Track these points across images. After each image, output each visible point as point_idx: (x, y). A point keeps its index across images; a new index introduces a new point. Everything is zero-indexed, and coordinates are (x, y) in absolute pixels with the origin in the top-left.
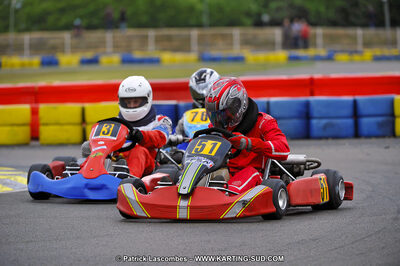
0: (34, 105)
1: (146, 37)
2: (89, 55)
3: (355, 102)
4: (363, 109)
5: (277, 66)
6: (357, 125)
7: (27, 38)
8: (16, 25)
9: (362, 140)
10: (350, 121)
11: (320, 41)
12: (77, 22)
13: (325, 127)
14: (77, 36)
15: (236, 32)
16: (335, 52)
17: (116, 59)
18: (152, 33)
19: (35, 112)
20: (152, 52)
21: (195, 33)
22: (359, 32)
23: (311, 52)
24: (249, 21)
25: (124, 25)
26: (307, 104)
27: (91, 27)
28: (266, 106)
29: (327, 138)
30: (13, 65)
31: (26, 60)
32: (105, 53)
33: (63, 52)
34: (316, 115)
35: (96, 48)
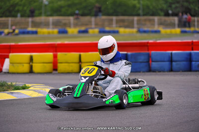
0: (55, 53)
1: (112, 20)
2: (83, 28)
5: (176, 35)
7: (51, 19)
8: (45, 13)
11: (196, 23)
12: (77, 12)
13: (198, 66)
14: (77, 19)
15: (156, 18)
17: (97, 30)
18: (114, 18)
19: (55, 57)
20: (114, 27)
21: (136, 18)
23: (192, 29)
24: (162, 13)
25: (100, 14)
26: (190, 54)
27: (84, 15)
28: (170, 55)
30: (43, 33)
31: (50, 30)
32: (91, 28)
33: (70, 27)
34: (194, 60)
35: (86, 25)
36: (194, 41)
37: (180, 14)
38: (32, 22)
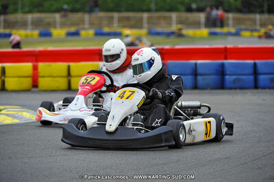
0: (35, 64)
1: (112, 18)
2: (73, 29)
3: (255, 64)
4: (260, 69)
5: (202, 39)
6: (256, 80)
7: (30, 17)
8: (22, 8)
9: (260, 90)
10: (252, 77)
11: (231, 22)
12: (65, 7)
13: (235, 81)
14: (65, 16)
15: (174, 15)
16: (241, 30)
17: (91, 32)
18: (116, 15)
19: (35, 68)
20: (115, 28)
21: (145, 15)
22: (258, 16)
23: (225, 30)
24: (182, 8)
25: (97, 9)
26: (223, 65)
27: (74, 10)
28: (194, 66)
29: (235, 89)
32: (84, 29)
33: (55, 27)
34: (228, 72)
35: (78, 24)
36: (229, 46)
38: (5, 21)
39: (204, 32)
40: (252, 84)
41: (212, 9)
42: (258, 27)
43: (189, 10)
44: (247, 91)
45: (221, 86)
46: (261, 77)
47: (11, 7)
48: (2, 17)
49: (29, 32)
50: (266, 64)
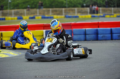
1: (49, 11)
2: (32, 16)
3: (111, 29)
4: (114, 32)
5: (88, 19)
6: (112, 36)
7: (13, 11)
8: (9, 7)
9: (114, 41)
10: (110, 35)
11: (101, 11)
12: (29, 6)
13: (102, 37)
14: (28, 10)
15: (76, 9)
16: (105, 15)
17: (40, 17)
18: (51, 9)
20: (51, 15)
21: (64, 9)
22: (113, 9)
23: (99, 15)
24: (80, 6)
25: (42, 7)
26: (97, 30)
27: (32, 8)
28: (85, 31)
29: (103, 40)
30: (9, 19)
32: (37, 16)
33: (24, 15)
34: (99, 33)
35: (34, 14)
36: (100, 22)
37: (91, 6)
38: (2, 13)
39: (89, 16)
40: (110, 38)
41: (92, 6)
42: (113, 13)
43: (83, 6)
44: (108, 41)
45: (97, 39)
46: (114, 35)
47: (5, 7)
48: (1, 11)
49: (13, 18)
50: (116, 29)
